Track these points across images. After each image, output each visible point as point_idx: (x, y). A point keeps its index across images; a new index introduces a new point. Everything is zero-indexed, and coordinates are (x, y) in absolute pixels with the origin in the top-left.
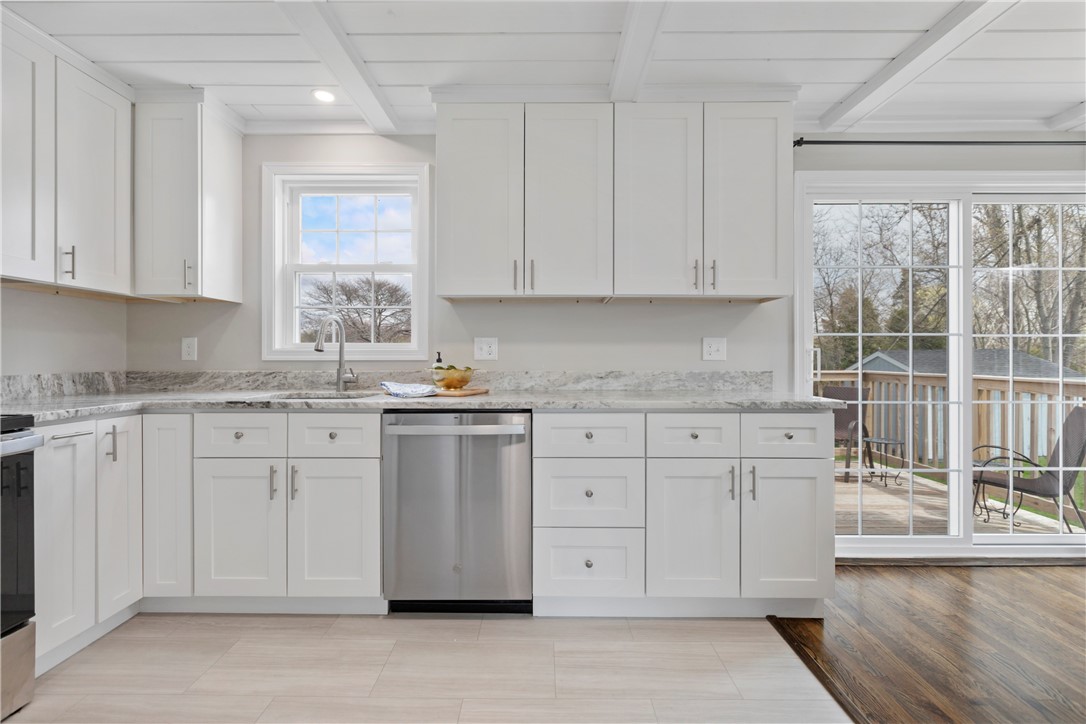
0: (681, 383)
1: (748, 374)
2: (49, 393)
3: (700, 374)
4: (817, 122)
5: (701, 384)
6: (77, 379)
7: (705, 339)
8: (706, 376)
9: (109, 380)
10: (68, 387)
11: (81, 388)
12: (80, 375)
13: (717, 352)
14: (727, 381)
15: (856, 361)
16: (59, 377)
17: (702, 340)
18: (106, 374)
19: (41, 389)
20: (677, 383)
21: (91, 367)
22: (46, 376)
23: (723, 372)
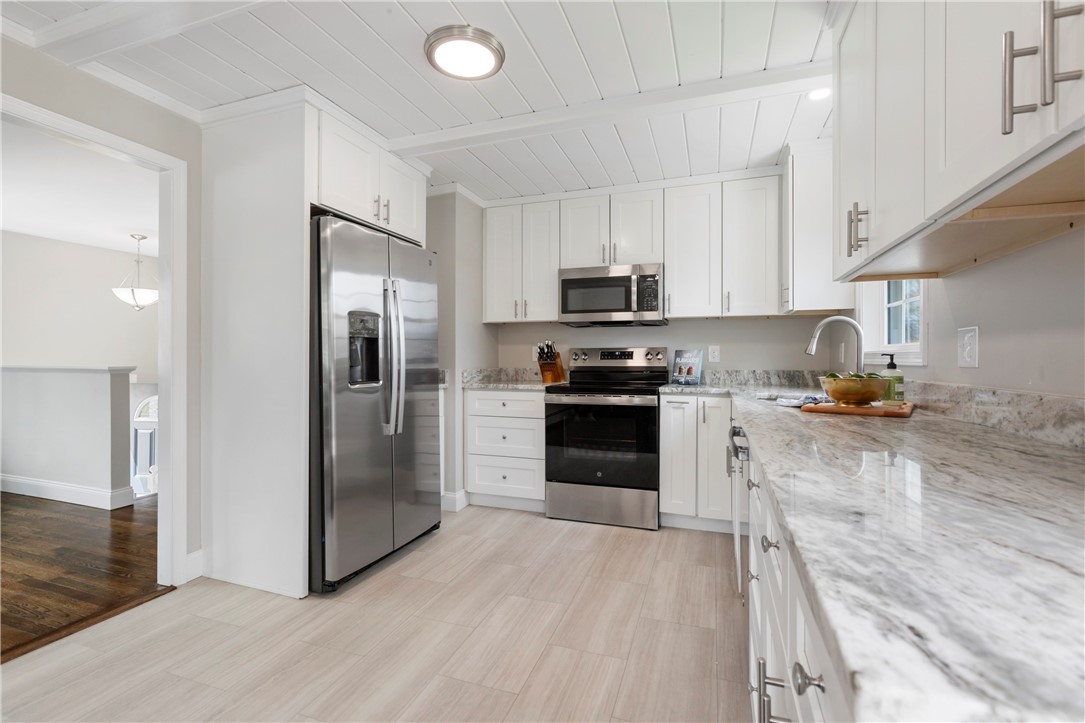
2: (761, 383)
6: (781, 374)
9: (808, 377)
10: (774, 380)
11: (784, 381)
12: (784, 372)
16: (767, 373)
18: (805, 373)
19: (756, 379)
21: (792, 367)
22: (758, 372)
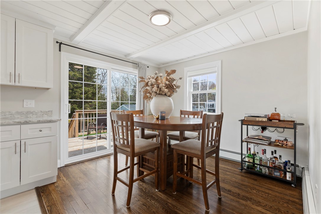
0: (12, 115)
1: (43, 112)
3: (21, 112)
4: (69, 39)
5: (22, 115)
7: (24, 100)
8: (25, 113)
13: (30, 104)
14: (34, 114)
15: (119, 107)
17: (23, 100)
20: (10, 115)
23: (32, 111)
